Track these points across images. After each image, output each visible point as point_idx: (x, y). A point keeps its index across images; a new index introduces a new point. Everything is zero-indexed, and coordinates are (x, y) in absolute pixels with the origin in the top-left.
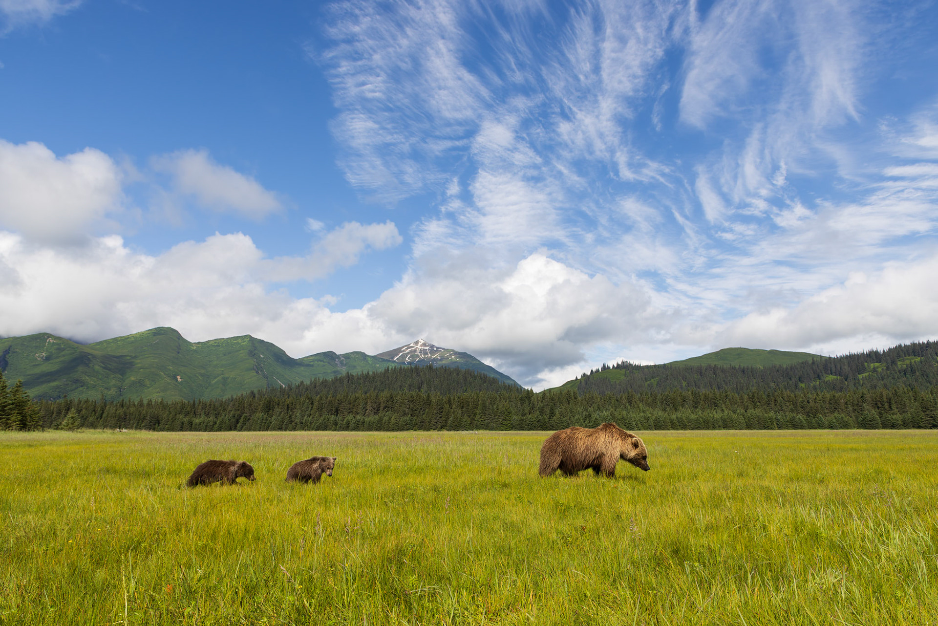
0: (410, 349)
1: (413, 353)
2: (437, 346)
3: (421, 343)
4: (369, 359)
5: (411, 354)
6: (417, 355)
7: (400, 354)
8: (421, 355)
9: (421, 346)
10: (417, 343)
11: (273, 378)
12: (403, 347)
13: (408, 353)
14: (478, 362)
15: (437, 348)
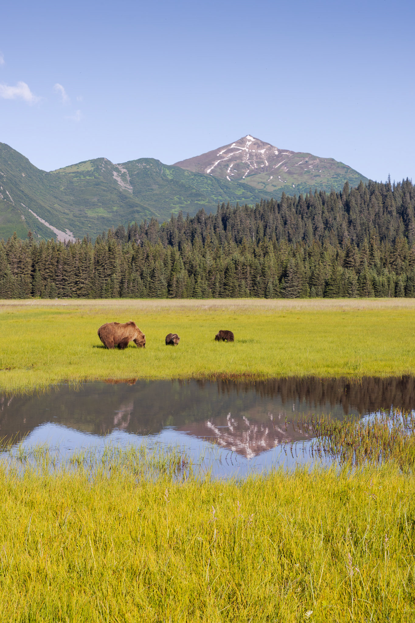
0: (232, 154)
1: (238, 161)
2: (281, 148)
3: (250, 143)
4: (167, 172)
5: (235, 162)
6: (246, 163)
7: (216, 163)
8: (252, 163)
9: (251, 147)
10: (242, 142)
11: (21, 205)
12: (219, 150)
13: (230, 160)
14: (357, 176)
15: (278, 150)
